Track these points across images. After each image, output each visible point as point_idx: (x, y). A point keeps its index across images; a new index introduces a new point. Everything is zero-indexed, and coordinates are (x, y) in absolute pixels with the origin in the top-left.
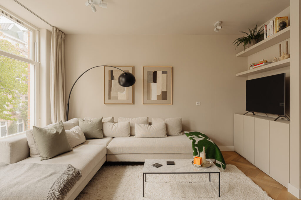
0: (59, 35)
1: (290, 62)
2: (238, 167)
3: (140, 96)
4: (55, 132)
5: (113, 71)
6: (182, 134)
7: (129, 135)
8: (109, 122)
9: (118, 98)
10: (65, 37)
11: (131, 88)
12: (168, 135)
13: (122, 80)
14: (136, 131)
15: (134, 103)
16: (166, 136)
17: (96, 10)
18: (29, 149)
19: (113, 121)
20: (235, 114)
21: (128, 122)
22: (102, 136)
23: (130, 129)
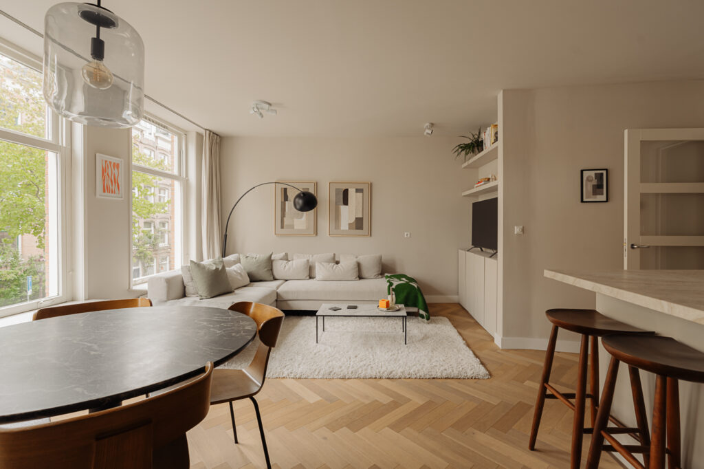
0: (213, 140)
1: (497, 186)
2: (450, 320)
3: (325, 224)
4: (214, 268)
5: (287, 188)
6: (380, 276)
7: (308, 278)
8: (281, 259)
9: (295, 226)
10: (220, 141)
11: (312, 212)
12: (360, 277)
13: (299, 203)
14: (316, 272)
15: (316, 234)
16: (358, 279)
17: (262, 116)
18: (185, 287)
19: (286, 258)
20: (460, 251)
21: (305, 260)
22: (272, 278)
23: (308, 269)
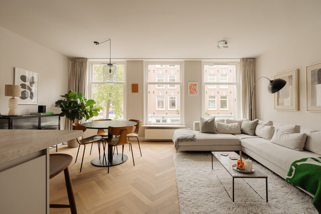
7: (270, 139)
9: (284, 104)
10: (255, 60)
14: (273, 136)
15: (299, 110)
16: (298, 149)
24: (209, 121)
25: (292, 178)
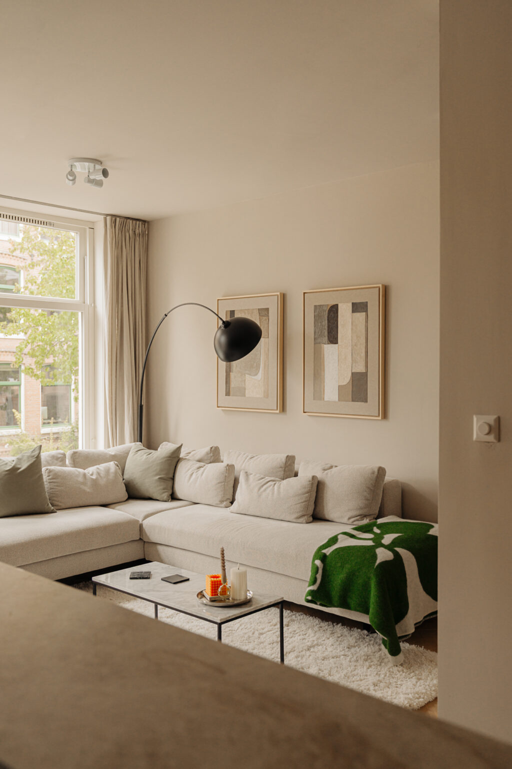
5: (234, 311)
7: (226, 503)
9: (247, 391)
10: (148, 229)
14: (237, 494)
15: (284, 409)
21: (224, 465)
22: (165, 496)
23: (234, 487)
24: (24, 466)
25: (319, 588)
